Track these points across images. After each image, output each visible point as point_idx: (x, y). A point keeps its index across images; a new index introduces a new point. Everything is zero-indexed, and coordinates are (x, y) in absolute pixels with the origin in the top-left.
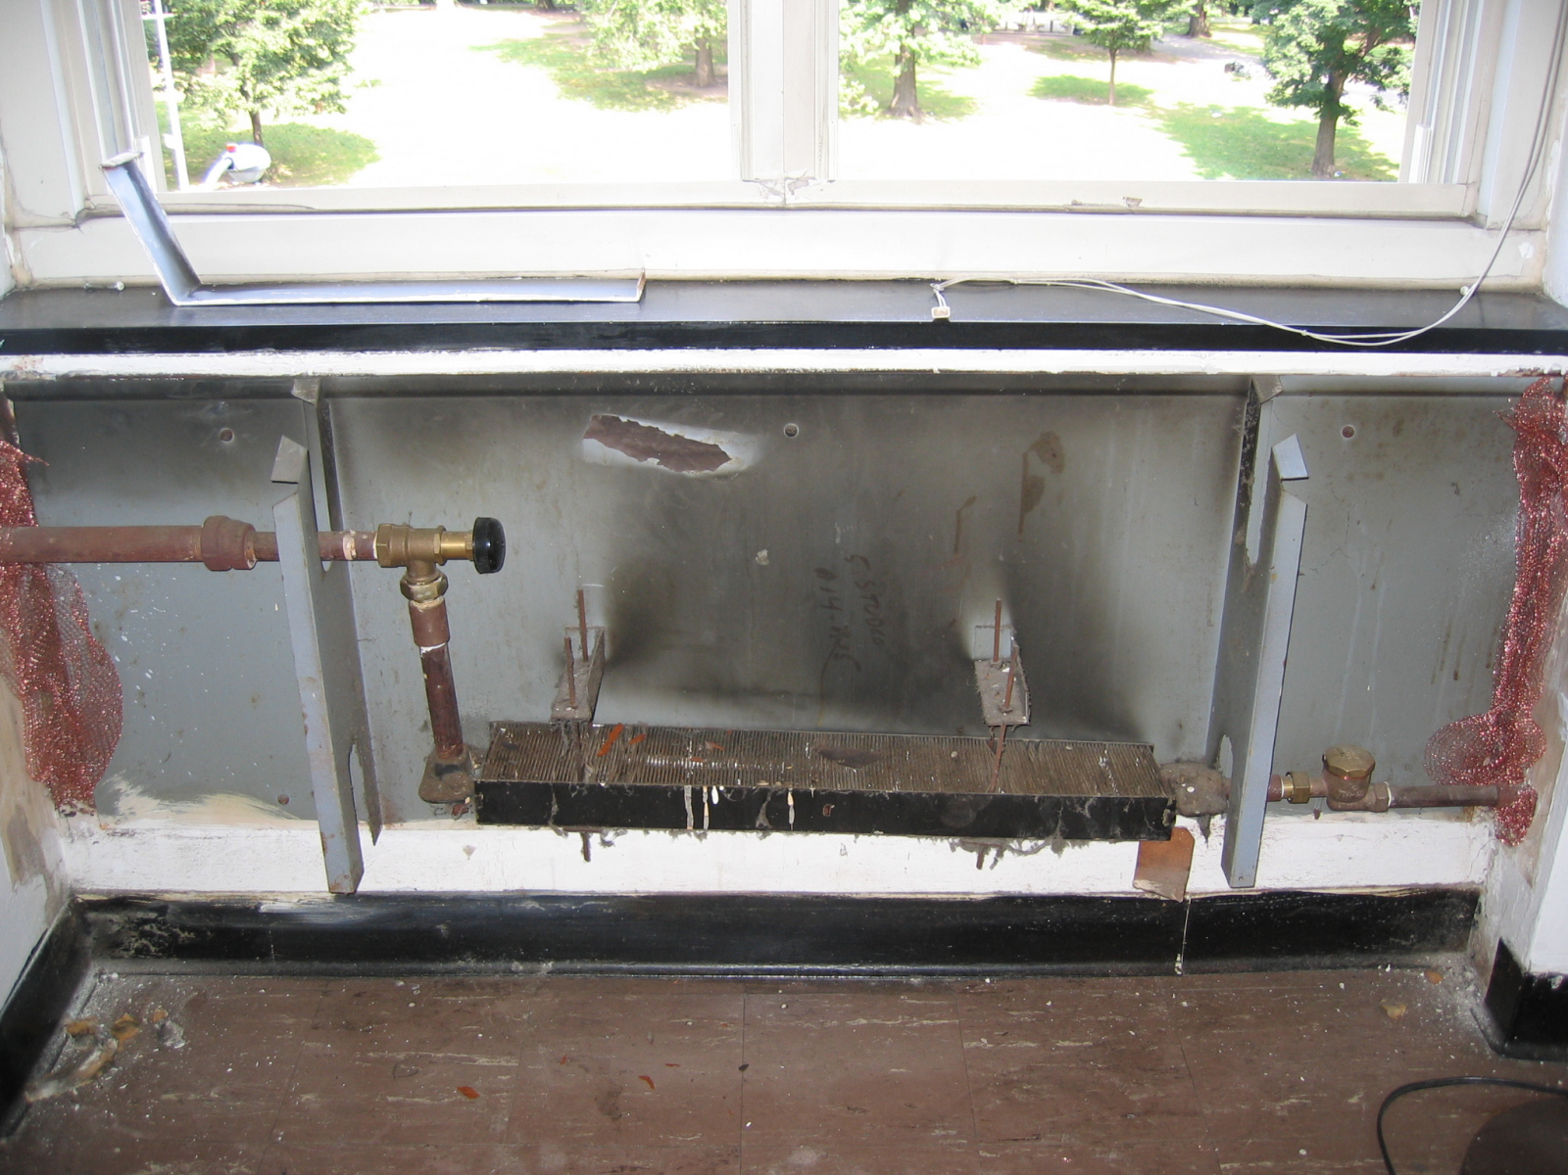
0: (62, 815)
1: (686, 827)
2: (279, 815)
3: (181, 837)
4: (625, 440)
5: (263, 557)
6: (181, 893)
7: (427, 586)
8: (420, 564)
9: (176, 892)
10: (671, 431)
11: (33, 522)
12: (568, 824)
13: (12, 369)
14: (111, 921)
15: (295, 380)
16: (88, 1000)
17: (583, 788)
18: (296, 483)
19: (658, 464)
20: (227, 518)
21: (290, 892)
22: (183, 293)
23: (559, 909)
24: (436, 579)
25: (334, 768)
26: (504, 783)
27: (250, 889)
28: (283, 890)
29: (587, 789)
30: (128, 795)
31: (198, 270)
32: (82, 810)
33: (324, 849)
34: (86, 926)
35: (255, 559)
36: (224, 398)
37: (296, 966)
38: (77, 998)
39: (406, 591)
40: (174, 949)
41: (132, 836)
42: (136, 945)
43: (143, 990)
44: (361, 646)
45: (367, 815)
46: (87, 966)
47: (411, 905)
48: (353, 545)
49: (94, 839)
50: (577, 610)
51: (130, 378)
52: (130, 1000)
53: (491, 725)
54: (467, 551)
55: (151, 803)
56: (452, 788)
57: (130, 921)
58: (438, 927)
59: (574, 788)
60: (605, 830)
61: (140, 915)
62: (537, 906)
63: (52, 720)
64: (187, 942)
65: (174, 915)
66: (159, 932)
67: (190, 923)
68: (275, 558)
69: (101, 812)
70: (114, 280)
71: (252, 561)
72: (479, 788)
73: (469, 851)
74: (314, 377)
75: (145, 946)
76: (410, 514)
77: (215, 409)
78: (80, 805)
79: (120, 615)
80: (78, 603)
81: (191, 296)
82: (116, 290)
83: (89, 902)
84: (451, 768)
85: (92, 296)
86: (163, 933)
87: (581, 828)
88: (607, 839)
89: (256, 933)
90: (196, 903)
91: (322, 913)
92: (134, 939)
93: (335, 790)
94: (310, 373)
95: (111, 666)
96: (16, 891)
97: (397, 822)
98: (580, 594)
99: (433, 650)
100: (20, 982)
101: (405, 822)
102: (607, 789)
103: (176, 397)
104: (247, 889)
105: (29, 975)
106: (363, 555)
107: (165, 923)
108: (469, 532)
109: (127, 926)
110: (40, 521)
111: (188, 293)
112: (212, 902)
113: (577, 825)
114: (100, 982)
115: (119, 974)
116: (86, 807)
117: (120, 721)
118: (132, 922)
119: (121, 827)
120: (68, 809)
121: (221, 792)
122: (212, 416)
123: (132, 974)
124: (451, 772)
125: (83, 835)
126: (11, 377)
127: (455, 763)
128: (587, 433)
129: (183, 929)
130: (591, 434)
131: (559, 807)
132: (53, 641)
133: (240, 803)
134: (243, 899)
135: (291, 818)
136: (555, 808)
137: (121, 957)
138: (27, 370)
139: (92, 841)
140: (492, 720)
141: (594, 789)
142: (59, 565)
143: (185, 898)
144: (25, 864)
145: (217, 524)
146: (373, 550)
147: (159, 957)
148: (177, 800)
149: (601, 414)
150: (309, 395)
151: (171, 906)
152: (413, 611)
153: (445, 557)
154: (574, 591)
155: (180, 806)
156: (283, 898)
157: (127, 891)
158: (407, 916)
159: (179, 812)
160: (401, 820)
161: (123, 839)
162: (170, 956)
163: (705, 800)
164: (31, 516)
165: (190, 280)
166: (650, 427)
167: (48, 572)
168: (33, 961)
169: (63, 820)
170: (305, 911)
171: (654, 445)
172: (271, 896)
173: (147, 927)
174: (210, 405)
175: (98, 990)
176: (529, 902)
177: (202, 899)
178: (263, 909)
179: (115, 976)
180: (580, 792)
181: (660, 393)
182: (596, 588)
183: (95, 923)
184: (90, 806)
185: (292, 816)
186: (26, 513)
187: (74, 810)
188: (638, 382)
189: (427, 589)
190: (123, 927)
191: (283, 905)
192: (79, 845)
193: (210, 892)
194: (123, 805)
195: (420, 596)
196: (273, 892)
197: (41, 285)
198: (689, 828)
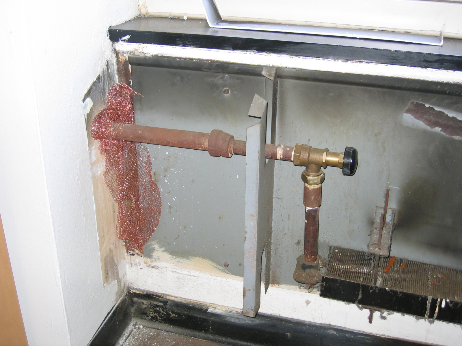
0: (129, 254)
1: (424, 316)
2: (223, 271)
3: (178, 273)
4: (425, 117)
5: (237, 152)
6: (174, 297)
7: (316, 178)
8: (313, 166)
9: (172, 296)
10: (451, 114)
11: (133, 122)
12: (365, 304)
13: (133, 50)
14: (143, 303)
15: (264, 68)
16: (128, 336)
17: (377, 289)
18: (260, 118)
19: (441, 131)
20: (222, 131)
21: (222, 306)
22: (214, 22)
23: (345, 337)
24: (320, 175)
25: (255, 259)
26: (337, 280)
27: (205, 301)
28: (219, 304)
29: (378, 290)
30: (158, 251)
31: (221, 14)
32: (137, 254)
33: (244, 295)
34: (132, 303)
35: (233, 153)
36: (228, 73)
37: (220, 338)
38: (124, 335)
39: (304, 178)
40: (168, 320)
41: (157, 268)
42: (152, 315)
43: (152, 336)
44: (274, 200)
45: (265, 280)
46: (130, 320)
47: (276, 322)
48: (282, 152)
49: (141, 267)
50: (384, 199)
51: (185, 59)
52: (146, 340)
53: (330, 247)
54: (339, 163)
55: (167, 256)
56: (310, 277)
57: (151, 305)
58: (287, 333)
59: (372, 288)
60: (383, 310)
61: (156, 303)
62: (335, 333)
63: (130, 213)
64: (174, 318)
65: (170, 306)
66: (162, 312)
67: (176, 310)
68: (244, 154)
69: (145, 256)
70: (182, 15)
71: (231, 153)
72: (324, 280)
73: (308, 302)
74: (273, 67)
75: (156, 316)
76: (309, 140)
77: (223, 78)
78: (137, 251)
79: (166, 170)
80: (148, 162)
81: (217, 24)
82: (184, 20)
83: (135, 293)
84: (310, 267)
85: (172, 21)
86: (164, 312)
87: (371, 307)
88: (384, 315)
89: (204, 320)
90: (180, 302)
91: (235, 318)
92: (151, 313)
93: (254, 270)
94: (271, 65)
95: (159, 193)
96: (104, 287)
97: (276, 284)
98: (388, 191)
99: (312, 209)
100: (101, 328)
101: (280, 284)
102: (389, 291)
103: (205, 70)
104: (203, 301)
105: (104, 325)
106: (286, 158)
107: (165, 308)
108: (341, 153)
109: (149, 306)
110: (136, 123)
111: (216, 23)
112: (187, 304)
113: (369, 305)
114: (135, 328)
115: (143, 326)
116: (139, 253)
117: (159, 218)
118: (152, 305)
119: (153, 264)
120: (132, 252)
121: (198, 257)
122: (221, 81)
123: (149, 327)
124: (310, 269)
125: (136, 264)
126: (132, 54)
127: (313, 265)
128: (407, 110)
129: (173, 313)
130: (408, 111)
131: (362, 296)
132: (135, 177)
133: (207, 263)
134: (201, 305)
135: (228, 274)
136: (360, 296)
137: (145, 319)
138: (139, 51)
139: (140, 268)
140: (330, 245)
141: (382, 290)
142: (142, 144)
143: (176, 300)
144: (110, 276)
145: (217, 133)
146: (291, 156)
147: (161, 322)
148: (179, 257)
149: (416, 102)
150: (270, 75)
151: (169, 302)
152: (306, 189)
153: (327, 164)
154: (385, 189)
155: (179, 259)
156: (219, 308)
157: (151, 291)
158: (273, 326)
159: (179, 262)
160: (279, 283)
161: (153, 269)
162: (165, 323)
163: (438, 305)
164: (133, 120)
165: (218, 18)
166: (440, 112)
167: (137, 146)
168: (107, 318)
169: (129, 256)
170: (227, 315)
171: (440, 121)
172: (213, 306)
173: (158, 309)
174: (221, 75)
175: (133, 332)
176: (332, 330)
177: (183, 301)
178: (209, 311)
179: (141, 327)
180: (375, 291)
181: (450, 94)
182: (396, 189)
183: (136, 302)
184: (141, 252)
185: (229, 273)
186: (131, 118)
187: (134, 253)
188: (439, 87)
189: (315, 180)
190: (148, 307)
191: (218, 311)
192: (134, 268)
193: (187, 299)
194: (155, 254)
195: (311, 182)
196: (215, 304)
197: (151, 15)
198: (426, 317)
